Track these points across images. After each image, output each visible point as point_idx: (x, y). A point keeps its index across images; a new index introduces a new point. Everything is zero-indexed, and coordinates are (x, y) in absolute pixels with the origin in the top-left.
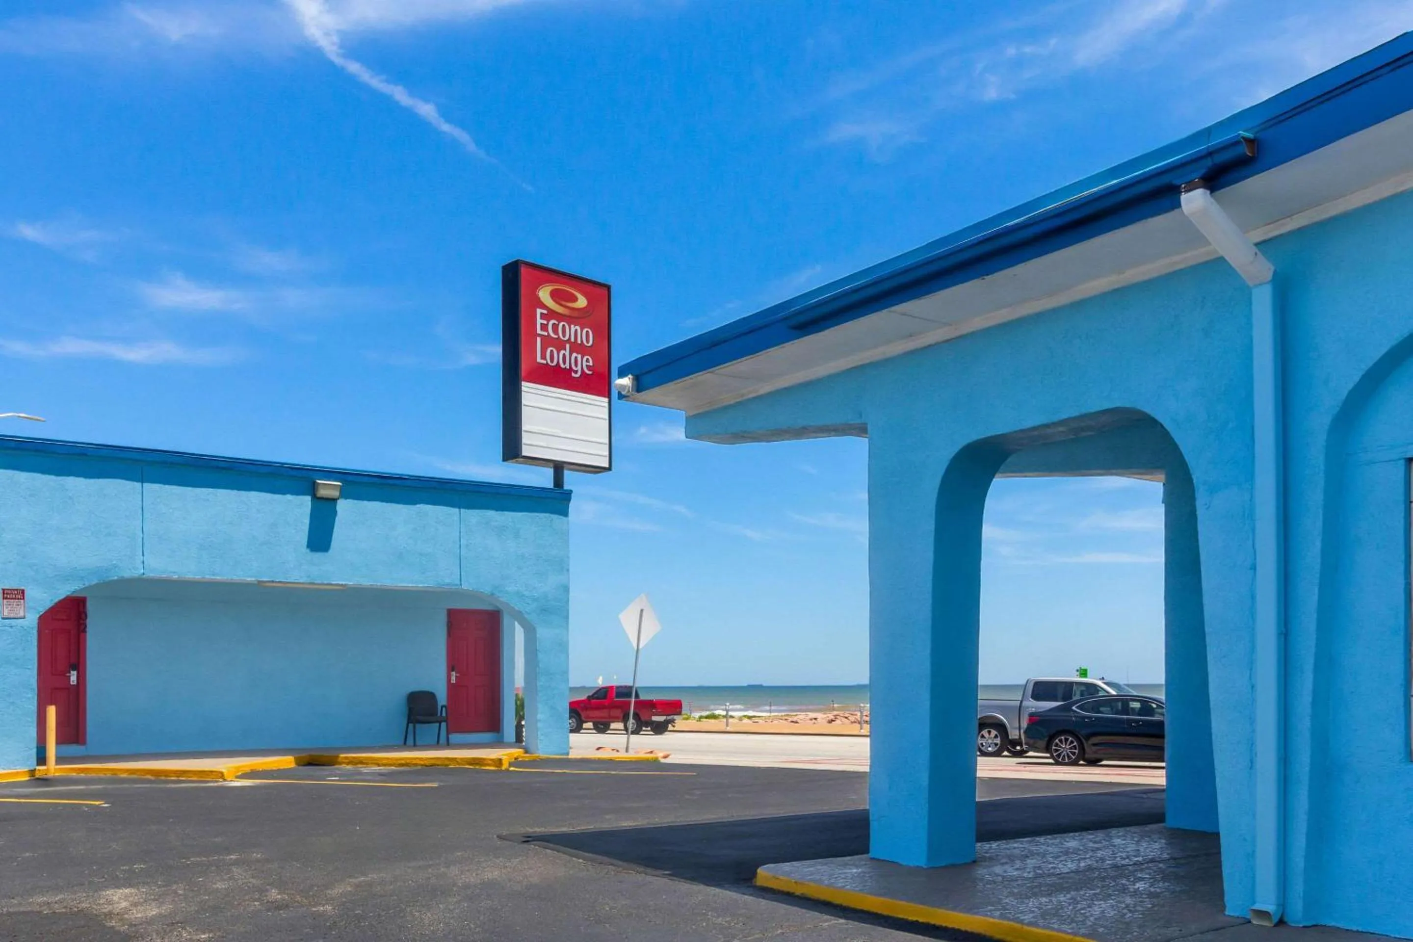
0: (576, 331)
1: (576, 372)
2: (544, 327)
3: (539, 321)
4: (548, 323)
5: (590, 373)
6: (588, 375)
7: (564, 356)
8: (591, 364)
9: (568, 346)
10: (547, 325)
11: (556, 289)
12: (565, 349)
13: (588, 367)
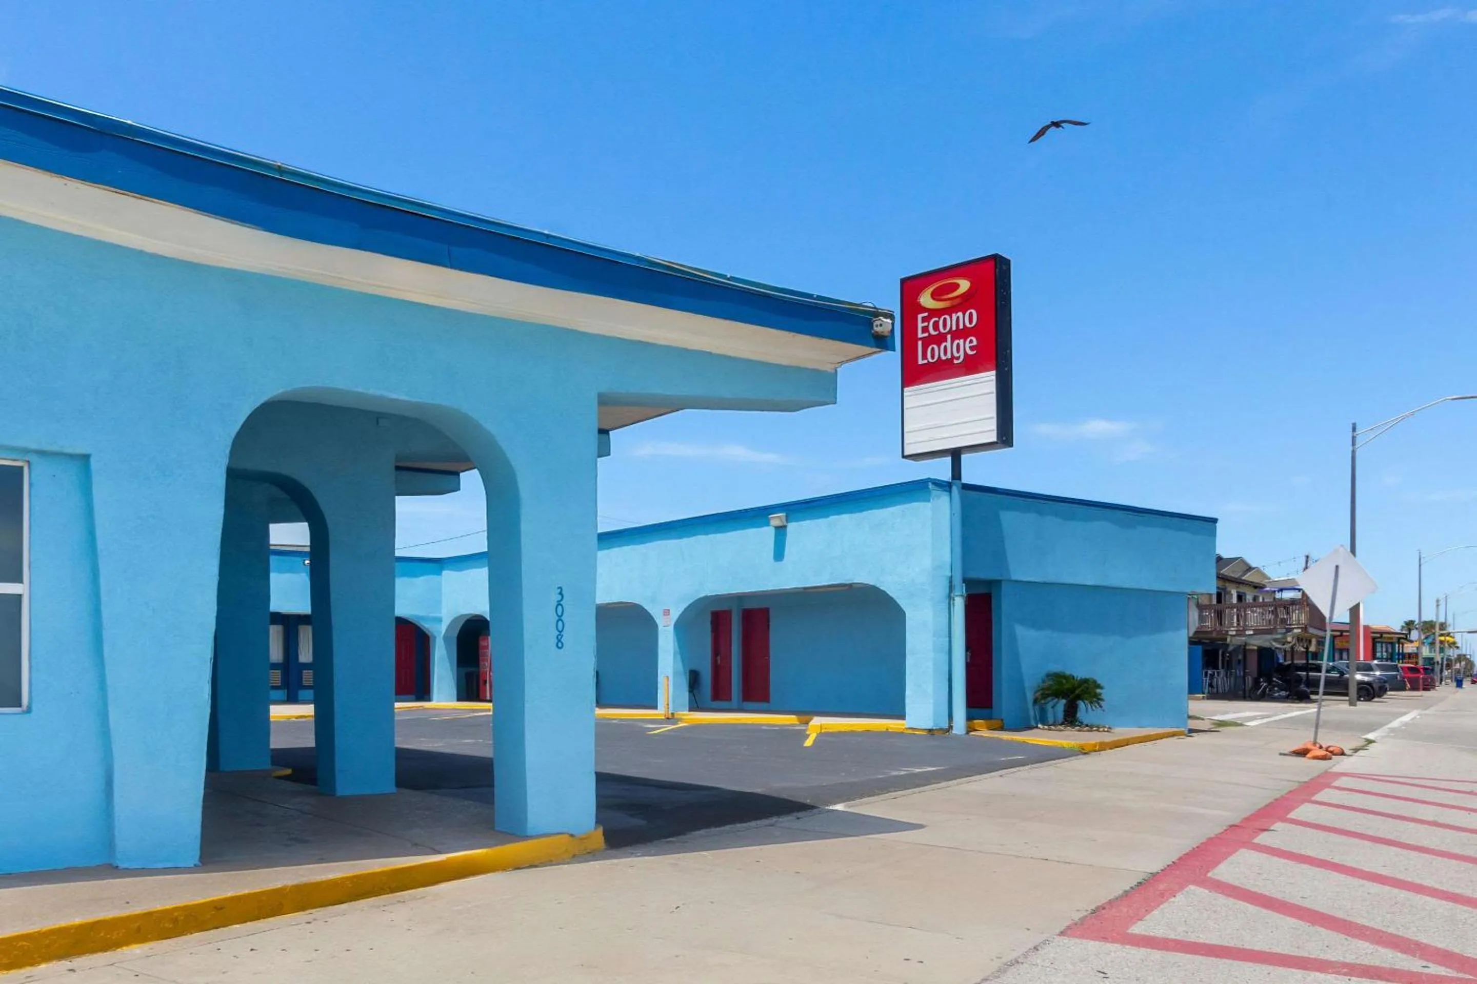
0: (958, 318)
1: (958, 358)
2: (925, 329)
3: (920, 325)
4: (928, 324)
5: (975, 352)
6: (975, 354)
7: (945, 348)
8: (975, 343)
9: (949, 337)
10: (927, 327)
11: (937, 288)
12: (946, 341)
13: (972, 348)
